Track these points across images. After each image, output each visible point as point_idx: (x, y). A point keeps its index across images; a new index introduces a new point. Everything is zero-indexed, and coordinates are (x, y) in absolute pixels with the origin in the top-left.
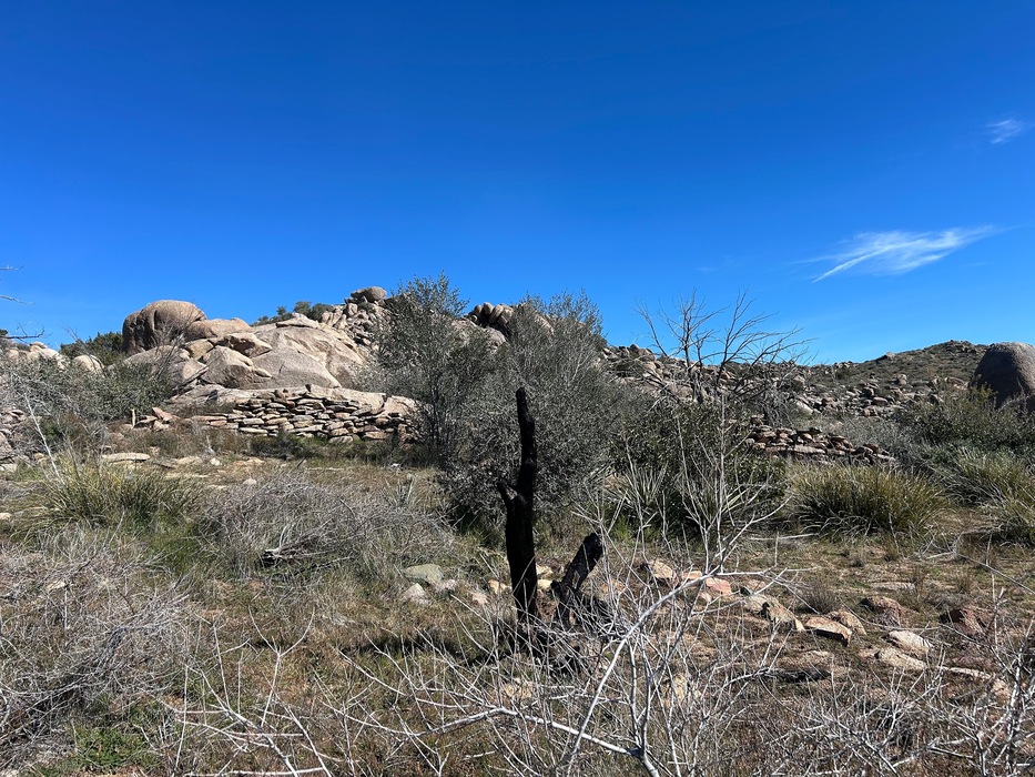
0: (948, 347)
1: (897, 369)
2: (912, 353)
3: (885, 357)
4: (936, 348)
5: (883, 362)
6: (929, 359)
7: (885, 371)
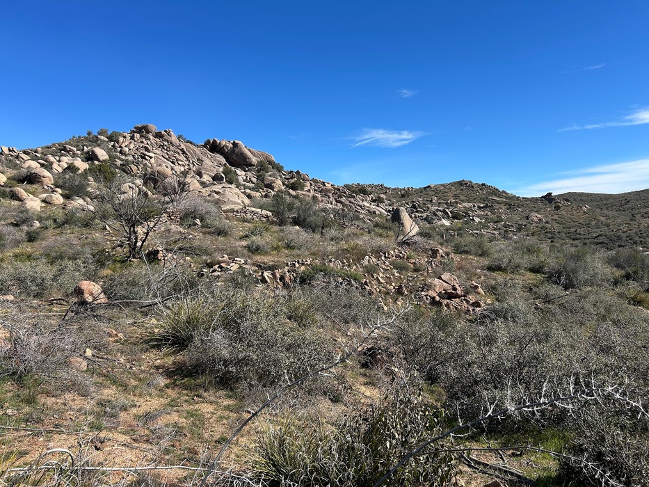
0: (461, 183)
1: (434, 193)
2: (443, 185)
3: (429, 186)
4: (455, 183)
5: (428, 189)
6: (450, 189)
7: (428, 194)
